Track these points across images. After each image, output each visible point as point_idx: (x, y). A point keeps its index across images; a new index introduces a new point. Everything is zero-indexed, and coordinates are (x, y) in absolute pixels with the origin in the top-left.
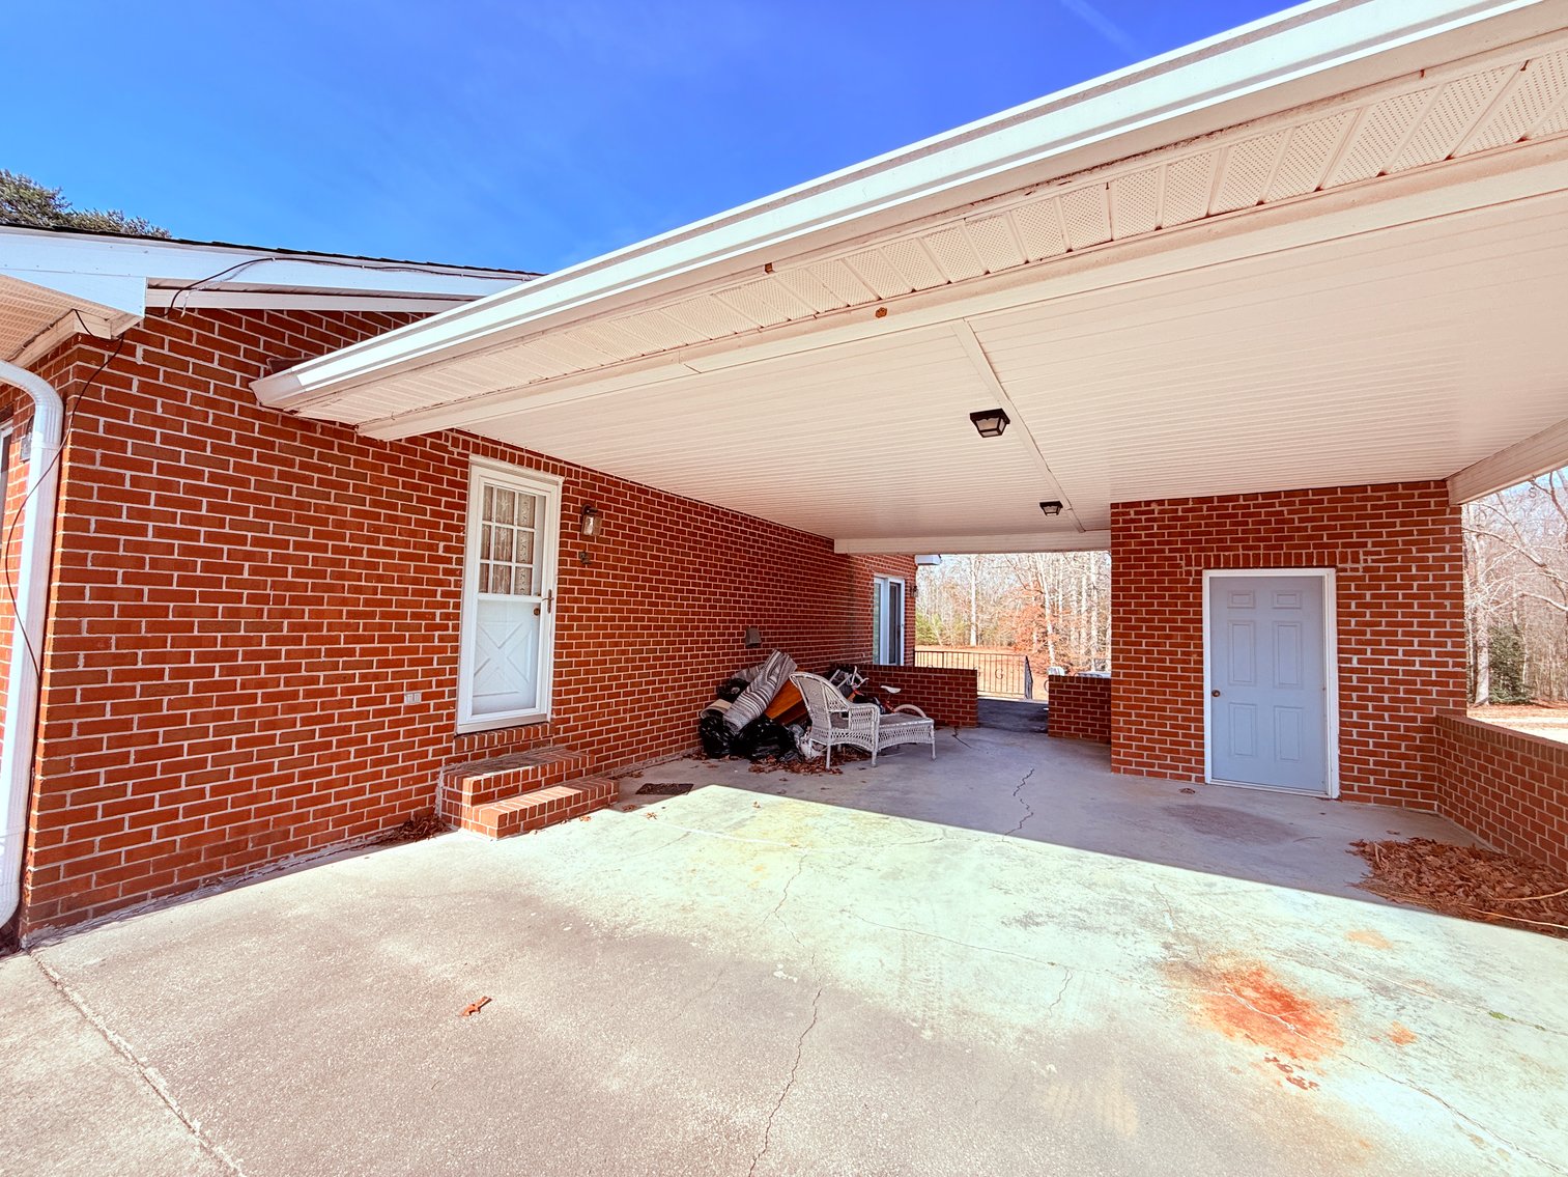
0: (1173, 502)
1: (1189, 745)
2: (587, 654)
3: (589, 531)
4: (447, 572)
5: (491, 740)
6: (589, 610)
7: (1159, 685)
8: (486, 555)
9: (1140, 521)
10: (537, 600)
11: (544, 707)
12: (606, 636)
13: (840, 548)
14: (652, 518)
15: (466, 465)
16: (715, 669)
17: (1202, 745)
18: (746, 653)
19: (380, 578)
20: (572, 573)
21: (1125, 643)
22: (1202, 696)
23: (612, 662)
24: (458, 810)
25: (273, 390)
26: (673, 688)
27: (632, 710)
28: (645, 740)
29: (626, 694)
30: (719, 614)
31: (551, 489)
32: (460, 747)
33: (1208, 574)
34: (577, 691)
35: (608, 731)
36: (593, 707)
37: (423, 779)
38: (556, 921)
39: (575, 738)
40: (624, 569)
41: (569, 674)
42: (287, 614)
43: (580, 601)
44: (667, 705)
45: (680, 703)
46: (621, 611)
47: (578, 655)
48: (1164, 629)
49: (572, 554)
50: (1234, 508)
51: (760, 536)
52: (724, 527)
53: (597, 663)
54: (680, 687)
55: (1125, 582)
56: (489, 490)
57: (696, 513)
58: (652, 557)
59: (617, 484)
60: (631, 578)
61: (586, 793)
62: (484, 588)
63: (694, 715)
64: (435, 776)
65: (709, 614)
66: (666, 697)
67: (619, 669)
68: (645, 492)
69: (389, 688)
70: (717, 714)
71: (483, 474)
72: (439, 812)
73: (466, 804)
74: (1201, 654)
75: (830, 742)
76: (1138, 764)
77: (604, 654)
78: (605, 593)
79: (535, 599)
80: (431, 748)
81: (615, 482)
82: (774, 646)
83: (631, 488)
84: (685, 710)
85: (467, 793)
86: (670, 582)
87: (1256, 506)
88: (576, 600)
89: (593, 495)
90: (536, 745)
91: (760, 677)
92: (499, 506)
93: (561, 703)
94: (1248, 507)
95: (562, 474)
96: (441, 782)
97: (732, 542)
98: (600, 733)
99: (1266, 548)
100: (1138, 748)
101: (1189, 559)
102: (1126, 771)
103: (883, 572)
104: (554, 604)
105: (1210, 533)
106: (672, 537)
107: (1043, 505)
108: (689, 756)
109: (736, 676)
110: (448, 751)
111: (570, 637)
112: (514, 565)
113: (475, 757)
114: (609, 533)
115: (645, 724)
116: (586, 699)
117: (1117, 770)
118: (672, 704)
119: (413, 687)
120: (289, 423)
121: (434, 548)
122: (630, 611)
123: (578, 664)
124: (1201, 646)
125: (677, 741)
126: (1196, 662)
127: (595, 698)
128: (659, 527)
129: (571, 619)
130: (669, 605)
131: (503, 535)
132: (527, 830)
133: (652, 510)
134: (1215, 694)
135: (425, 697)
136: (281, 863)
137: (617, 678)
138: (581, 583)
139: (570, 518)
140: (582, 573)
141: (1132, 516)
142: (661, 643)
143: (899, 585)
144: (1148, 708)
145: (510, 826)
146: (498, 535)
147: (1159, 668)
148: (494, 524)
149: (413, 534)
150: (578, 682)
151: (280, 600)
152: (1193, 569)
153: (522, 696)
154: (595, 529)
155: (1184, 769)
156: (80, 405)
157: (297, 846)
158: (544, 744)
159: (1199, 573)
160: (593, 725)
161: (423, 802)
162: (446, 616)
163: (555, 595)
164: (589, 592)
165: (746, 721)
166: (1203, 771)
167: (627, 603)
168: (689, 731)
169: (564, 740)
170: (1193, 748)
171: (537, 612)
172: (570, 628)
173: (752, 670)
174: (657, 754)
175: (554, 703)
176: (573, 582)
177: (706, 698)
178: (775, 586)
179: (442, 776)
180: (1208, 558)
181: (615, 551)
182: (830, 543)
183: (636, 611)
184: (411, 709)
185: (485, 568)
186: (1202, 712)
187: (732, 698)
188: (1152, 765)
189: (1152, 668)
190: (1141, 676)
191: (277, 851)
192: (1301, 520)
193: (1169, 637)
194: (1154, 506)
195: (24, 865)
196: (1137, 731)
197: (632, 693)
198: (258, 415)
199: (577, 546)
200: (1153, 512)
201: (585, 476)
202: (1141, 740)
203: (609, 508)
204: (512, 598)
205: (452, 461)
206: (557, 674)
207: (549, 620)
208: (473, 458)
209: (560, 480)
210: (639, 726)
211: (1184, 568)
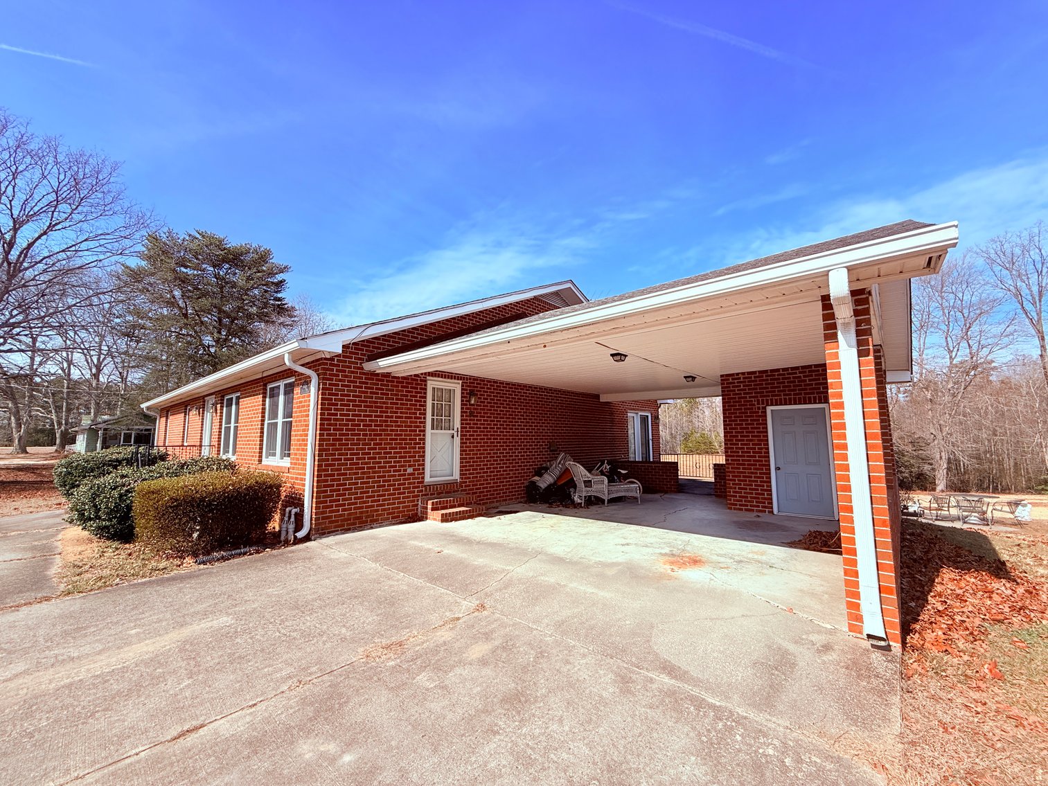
0: (749, 373)
1: (764, 494)
2: (473, 454)
3: (473, 402)
4: (420, 422)
5: (437, 488)
6: (473, 435)
7: (748, 465)
8: (433, 415)
9: (734, 383)
10: (453, 432)
11: (456, 476)
12: (481, 446)
13: (603, 399)
14: (500, 393)
15: (426, 381)
16: (533, 462)
17: (771, 495)
18: (549, 454)
19: (399, 426)
20: (466, 420)
21: (731, 444)
22: (770, 469)
23: (484, 458)
24: (426, 513)
25: (369, 366)
26: (512, 470)
27: (494, 479)
28: (500, 493)
29: (491, 472)
30: (534, 436)
31: (457, 387)
32: (426, 490)
33: (769, 409)
34: (470, 470)
35: (484, 488)
36: (477, 477)
37: (414, 501)
38: (462, 539)
39: (469, 490)
40: (488, 417)
41: (466, 462)
42: (372, 440)
43: (470, 431)
44: (510, 478)
45: (516, 477)
46: (487, 435)
47: (469, 454)
48: (748, 436)
49: (466, 412)
50: (778, 375)
51: (555, 396)
52: (535, 394)
53: (477, 458)
54: (516, 470)
55: (729, 413)
56: (434, 388)
57: (521, 389)
58: (501, 411)
59: (484, 381)
60: (491, 421)
61: (473, 510)
62: (433, 428)
63: (523, 483)
64: (418, 501)
65: (529, 436)
66: (509, 474)
67: (487, 461)
68: (496, 382)
69: (402, 466)
70: (534, 483)
71: (432, 383)
72: (419, 514)
73: (429, 511)
74: (768, 449)
75: (584, 494)
76: (740, 505)
77: (480, 454)
78: (480, 428)
79: (451, 432)
80: (416, 490)
81: (483, 380)
82: (561, 451)
83: (490, 382)
84: (519, 480)
85: (430, 506)
86: (509, 422)
87: (788, 374)
88: (468, 432)
89: (474, 387)
90: (454, 492)
91: (554, 465)
92: (437, 395)
93: (463, 474)
94: (784, 374)
95: (461, 380)
96: (420, 503)
97: (540, 401)
98: (480, 488)
99: (794, 394)
100: (740, 497)
101: (758, 401)
102: (735, 509)
103: (634, 409)
104: (459, 433)
105: (768, 388)
106: (509, 401)
107: (685, 377)
108: (521, 502)
109: (544, 465)
110: (422, 491)
111: (466, 447)
112: (443, 418)
113: (431, 494)
114: (481, 402)
115: (500, 486)
116: (473, 474)
117: (730, 509)
118: (512, 477)
119: (410, 466)
120: (373, 374)
121: (416, 414)
122: (491, 435)
123: (470, 458)
124: (768, 445)
125: (515, 495)
126: (765, 453)
127: (477, 473)
128: (503, 397)
129: (466, 439)
130: (509, 432)
131: (439, 406)
132: (451, 521)
133: (500, 390)
134: (778, 469)
135: (414, 470)
136: (372, 526)
137: (487, 465)
138: (470, 424)
139: (465, 397)
140: (470, 420)
141: (731, 381)
142: (506, 449)
143: (647, 416)
144: (744, 477)
145: (445, 519)
146: (437, 406)
147: (748, 456)
148: (436, 402)
149: (409, 409)
150: (470, 466)
151: (370, 435)
152: (761, 406)
153: (448, 472)
154: (475, 401)
155: (762, 507)
156: (324, 379)
157: (377, 520)
158: (457, 491)
159: (765, 408)
160: (476, 485)
161: (414, 510)
162: (420, 439)
163: (459, 430)
164: (473, 428)
165: (546, 485)
166: (772, 508)
167: (490, 432)
168: (521, 491)
169: (465, 490)
170: (766, 496)
171: (453, 437)
172: (466, 443)
173: (552, 462)
174: (506, 500)
175: (461, 474)
176: (466, 424)
177: (529, 476)
178: (565, 421)
179: (420, 501)
180: (767, 400)
181: (484, 409)
182: (597, 397)
183: (494, 435)
184: (409, 474)
185: (433, 420)
186: (770, 478)
187: (541, 475)
188: (747, 506)
189: (744, 456)
190: (739, 460)
191: (371, 521)
192: (810, 380)
193: (751, 440)
194: (740, 376)
195: (311, 516)
196: (739, 488)
197: (494, 472)
198: (364, 374)
199: (468, 409)
200: (740, 378)
201: (470, 379)
202: (741, 493)
203: (481, 391)
204: (443, 431)
205: (421, 380)
206: (461, 463)
207: (457, 440)
208: (428, 378)
209: (460, 382)
210: (497, 487)
211: (757, 406)
